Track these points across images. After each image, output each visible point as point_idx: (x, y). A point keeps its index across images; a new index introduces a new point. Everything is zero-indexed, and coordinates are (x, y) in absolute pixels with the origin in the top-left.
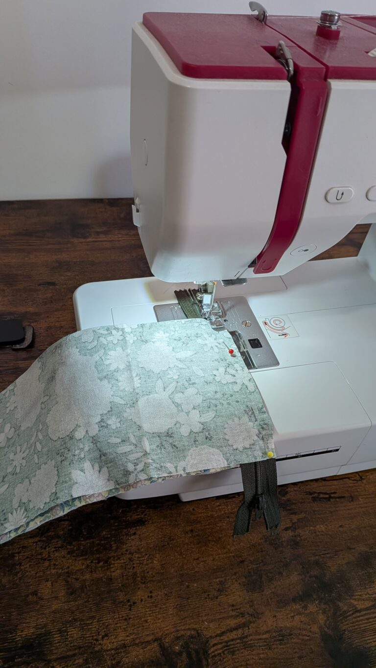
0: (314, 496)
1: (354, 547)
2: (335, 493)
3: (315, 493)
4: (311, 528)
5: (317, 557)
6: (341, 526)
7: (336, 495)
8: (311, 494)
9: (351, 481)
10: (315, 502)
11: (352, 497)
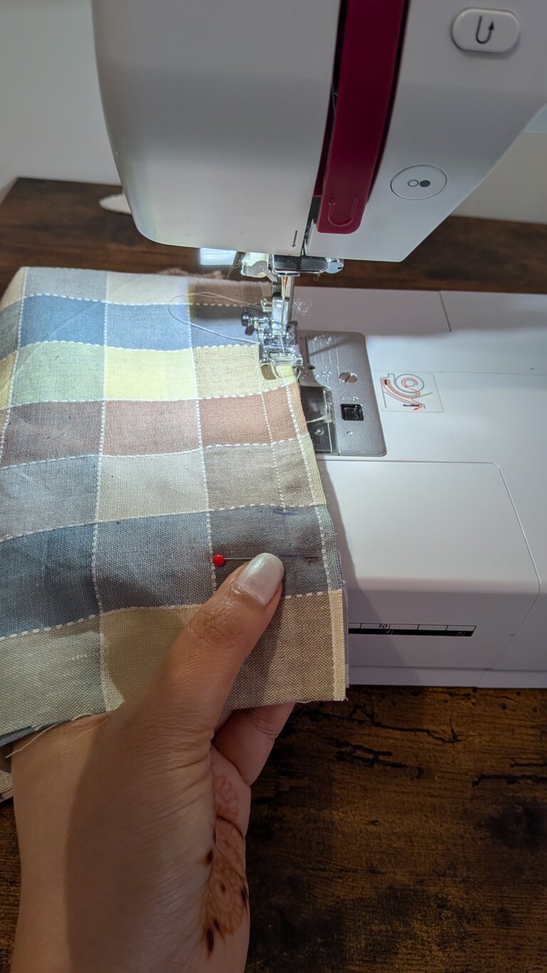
0: (343, 750)
1: (383, 871)
2: (389, 754)
3: (348, 744)
4: (312, 811)
5: (298, 871)
6: (373, 823)
7: (391, 759)
8: (339, 744)
9: (430, 739)
10: (341, 762)
11: (420, 771)
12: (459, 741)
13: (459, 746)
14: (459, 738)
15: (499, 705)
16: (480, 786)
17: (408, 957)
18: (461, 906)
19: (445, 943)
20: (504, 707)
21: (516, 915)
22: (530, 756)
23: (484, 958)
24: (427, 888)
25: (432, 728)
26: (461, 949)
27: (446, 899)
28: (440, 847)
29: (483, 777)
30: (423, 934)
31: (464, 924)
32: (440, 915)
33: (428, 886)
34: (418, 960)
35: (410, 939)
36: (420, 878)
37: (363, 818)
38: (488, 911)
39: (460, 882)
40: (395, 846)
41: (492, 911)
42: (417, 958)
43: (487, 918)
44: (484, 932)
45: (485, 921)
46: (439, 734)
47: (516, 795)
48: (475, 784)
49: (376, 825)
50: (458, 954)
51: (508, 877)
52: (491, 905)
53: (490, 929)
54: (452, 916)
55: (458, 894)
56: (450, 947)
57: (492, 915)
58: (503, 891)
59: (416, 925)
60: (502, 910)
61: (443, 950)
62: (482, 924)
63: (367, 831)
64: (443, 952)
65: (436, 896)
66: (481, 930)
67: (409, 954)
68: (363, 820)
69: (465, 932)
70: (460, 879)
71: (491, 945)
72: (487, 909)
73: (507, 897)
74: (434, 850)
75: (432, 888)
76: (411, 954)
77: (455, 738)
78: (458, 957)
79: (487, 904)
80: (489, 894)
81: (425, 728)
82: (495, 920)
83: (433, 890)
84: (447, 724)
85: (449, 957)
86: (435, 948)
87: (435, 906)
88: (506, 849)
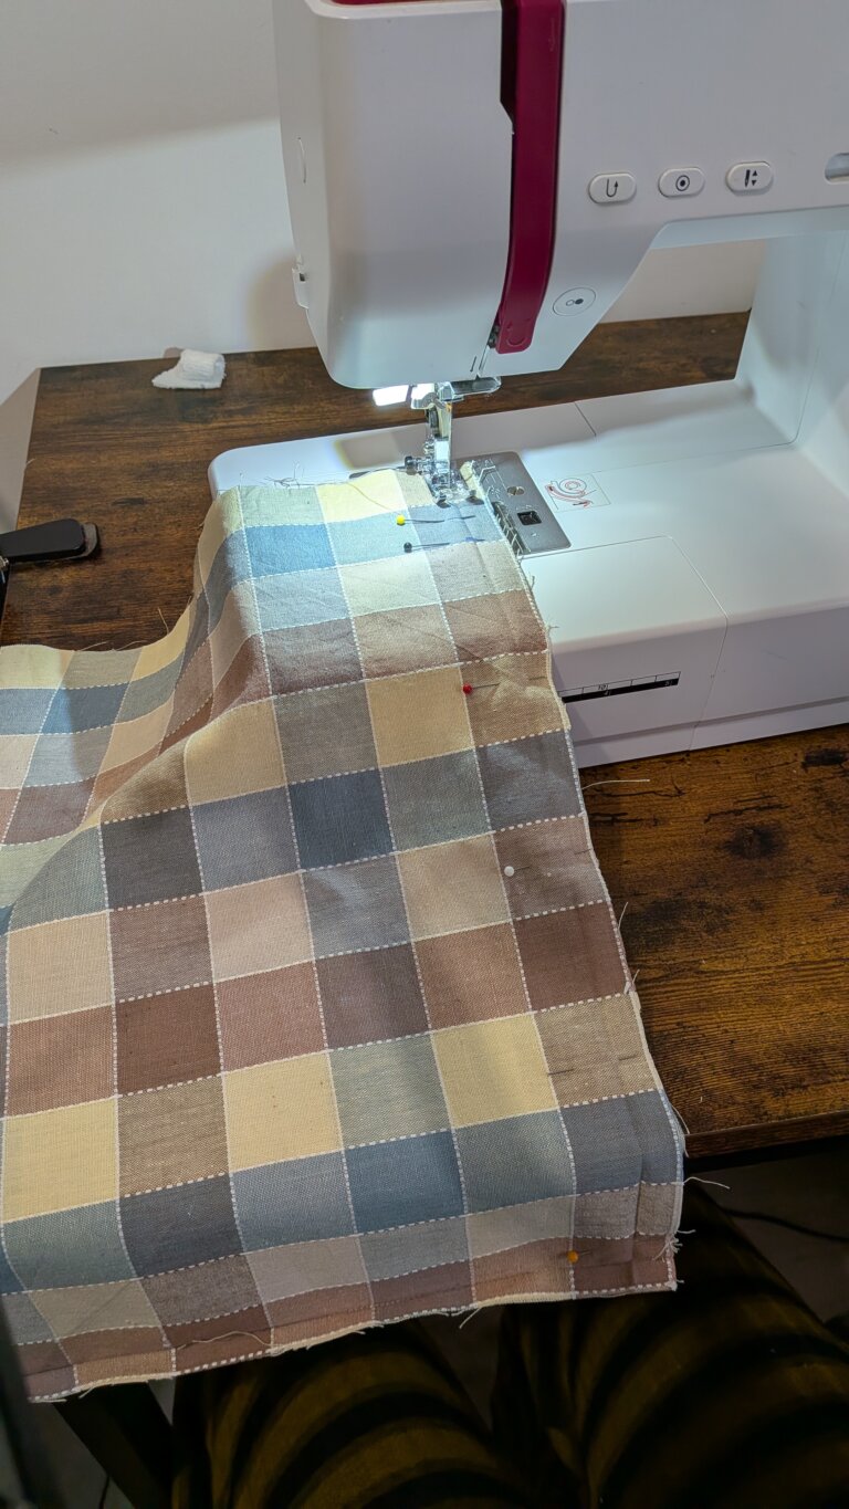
2: (625, 814)
6: (626, 863)
7: (627, 817)
9: (659, 797)
11: (656, 821)
12: (683, 793)
13: (685, 798)
14: (683, 791)
15: (713, 761)
16: (711, 821)
17: (684, 943)
18: (718, 904)
19: (711, 930)
20: (718, 762)
21: (766, 902)
23: (747, 933)
24: (685, 898)
25: (658, 789)
26: (727, 931)
27: (704, 902)
28: (688, 869)
29: (711, 815)
30: (692, 927)
31: (724, 915)
32: (702, 913)
33: (686, 896)
35: (681, 932)
36: (677, 891)
38: (742, 904)
39: (713, 889)
40: (649, 874)
41: (745, 903)
42: (691, 943)
43: (742, 908)
44: (742, 917)
45: (741, 911)
46: (666, 791)
47: (744, 822)
48: (706, 821)
50: (724, 935)
51: (753, 878)
52: (743, 899)
53: (746, 914)
54: (712, 912)
55: (713, 897)
56: (716, 932)
57: (746, 906)
58: (751, 888)
59: (683, 922)
60: (753, 901)
61: (712, 935)
62: (739, 913)
65: (695, 901)
66: (739, 916)
69: (726, 921)
70: (713, 887)
71: (750, 925)
72: (741, 902)
73: (756, 891)
74: (684, 871)
76: (685, 941)
77: (680, 793)
79: (740, 899)
80: (739, 893)
81: (651, 790)
82: (750, 908)
83: (691, 898)
84: (671, 784)
85: (717, 938)
86: (704, 934)
87: (696, 908)
88: (746, 860)
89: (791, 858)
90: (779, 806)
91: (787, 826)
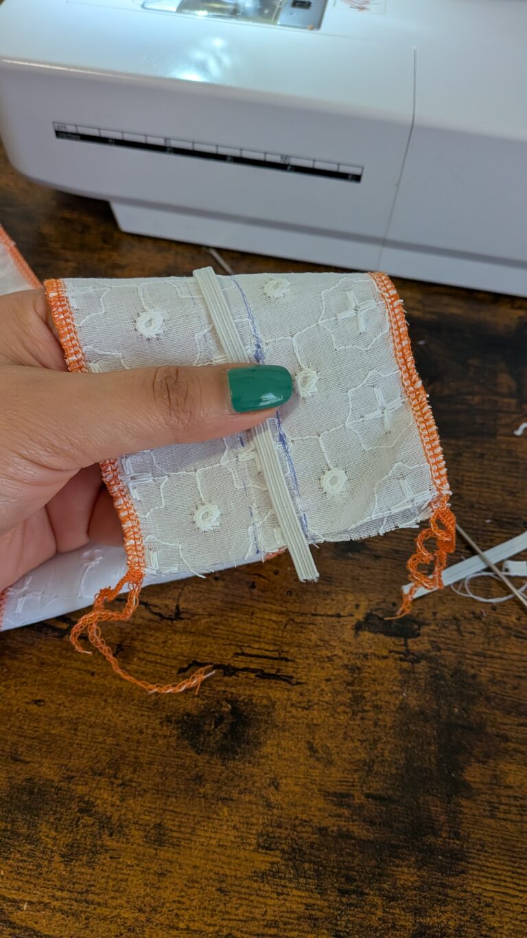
1: (28, 759)
6: (37, 702)
12: (181, 619)
14: (183, 616)
15: (247, 583)
17: (21, 864)
18: (109, 814)
19: (72, 854)
21: (175, 834)
22: (263, 645)
23: (115, 879)
24: (73, 787)
26: (90, 864)
27: (93, 803)
28: (110, 740)
29: (196, 664)
30: (49, 840)
31: (104, 836)
32: (78, 821)
33: (77, 784)
34: (31, 870)
35: (29, 844)
36: (69, 773)
37: (27, 695)
38: (141, 825)
39: (119, 786)
40: (53, 732)
41: (146, 825)
42: (30, 867)
43: (136, 833)
44: (126, 848)
45: (132, 836)
46: (160, 608)
47: (228, 689)
48: (182, 671)
49: (40, 706)
50: (83, 870)
51: (182, 787)
52: (147, 818)
53: (135, 846)
54: (93, 824)
55: (110, 799)
56: (77, 860)
57: (145, 830)
58: (169, 803)
59: (44, 828)
60: (159, 826)
61: (67, 863)
62: (127, 839)
63: (26, 711)
64: (66, 865)
65: (81, 798)
66: (124, 846)
67: (22, 861)
68: (26, 697)
69: (102, 846)
70: (121, 782)
71: (129, 866)
72: (140, 822)
73: (173, 811)
74: (101, 743)
75: (80, 788)
76: (25, 861)
78: (82, 873)
79: (143, 817)
80: (149, 805)
82: (146, 837)
83: (81, 789)
84: (174, 599)
85: (71, 871)
86: (57, 858)
87: (76, 810)
88: (192, 753)
89: (255, 770)
90: (288, 679)
91: (280, 715)
